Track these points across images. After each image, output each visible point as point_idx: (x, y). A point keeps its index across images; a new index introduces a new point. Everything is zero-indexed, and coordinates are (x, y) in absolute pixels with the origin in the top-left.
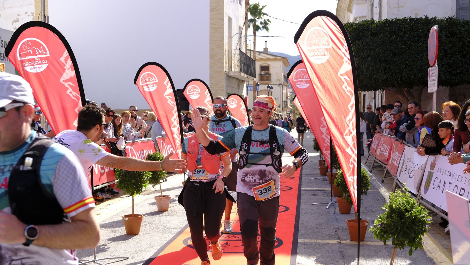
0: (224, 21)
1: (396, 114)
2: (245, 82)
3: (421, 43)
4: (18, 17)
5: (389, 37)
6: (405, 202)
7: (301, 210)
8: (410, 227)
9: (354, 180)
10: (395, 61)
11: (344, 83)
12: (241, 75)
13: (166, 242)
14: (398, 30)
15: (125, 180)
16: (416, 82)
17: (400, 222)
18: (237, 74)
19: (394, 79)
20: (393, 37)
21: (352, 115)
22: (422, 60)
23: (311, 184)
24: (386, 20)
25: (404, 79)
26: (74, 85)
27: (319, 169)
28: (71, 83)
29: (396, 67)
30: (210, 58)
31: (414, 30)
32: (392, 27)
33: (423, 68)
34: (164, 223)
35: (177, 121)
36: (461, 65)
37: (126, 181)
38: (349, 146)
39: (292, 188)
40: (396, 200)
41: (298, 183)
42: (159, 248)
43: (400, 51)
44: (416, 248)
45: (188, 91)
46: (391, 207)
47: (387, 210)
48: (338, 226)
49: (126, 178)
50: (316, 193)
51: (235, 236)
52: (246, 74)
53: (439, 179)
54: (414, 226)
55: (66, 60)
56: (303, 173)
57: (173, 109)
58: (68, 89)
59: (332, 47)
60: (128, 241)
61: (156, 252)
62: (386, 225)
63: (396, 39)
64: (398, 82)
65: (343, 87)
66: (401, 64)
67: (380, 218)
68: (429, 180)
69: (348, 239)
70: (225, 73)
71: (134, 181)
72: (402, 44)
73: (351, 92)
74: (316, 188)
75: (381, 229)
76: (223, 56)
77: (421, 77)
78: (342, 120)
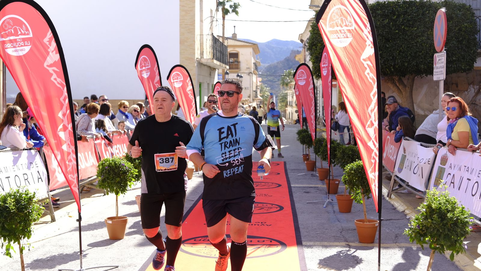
0: (195, 3)
1: (391, 104)
2: (217, 70)
3: (416, 27)
5: (381, 21)
6: (445, 201)
8: (452, 229)
9: (375, 177)
10: (388, 48)
11: (366, 69)
12: (215, 62)
14: (390, 13)
15: (108, 178)
16: (410, 70)
17: (442, 224)
18: (209, 61)
19: (386, 67)
20: (385, 21)
21: (374, 105)
22: (417, 46)
23: (300, 181)
24: (378, 2)
25: (397, 67)
26: (58, 71)
27: (305, 164)
28: (55, 69)
29: (389, 54)
30: (180, 43)
31: (408, 14)
32: (384, 10)
33: (417, 55)
36: (458, 52)
37: (110, 179)
38: (371, 139)
39: (281, 185)
40: (434, 198)
41: (286, 180)
43: (393, 37)
44: (458, 252)
45: (172, 78)
46: (429, 207)
47: (424, 210)
48: (342, 227)
49: (110, 176)
50: (308, 190)
52: (219, 61)
54: (456, 228)
56: (288, 169)
58: (52, 74)
59: (355, 29)
61: (147, 259)
62: (424, 228)
63: (389, 23)
64: (390, 70)
65: (366, 73)
66: (394, 50)
67: (417, 220)
68: (440, 176)
69: (356, 241)
70: (196, 60)
71: (118, 179)
72: (395, 28)
73: (373, 79)
74: (307, 184)
75: (418, 232)
76: (194, 41)
77: (415, 64)
78: (364, 110)
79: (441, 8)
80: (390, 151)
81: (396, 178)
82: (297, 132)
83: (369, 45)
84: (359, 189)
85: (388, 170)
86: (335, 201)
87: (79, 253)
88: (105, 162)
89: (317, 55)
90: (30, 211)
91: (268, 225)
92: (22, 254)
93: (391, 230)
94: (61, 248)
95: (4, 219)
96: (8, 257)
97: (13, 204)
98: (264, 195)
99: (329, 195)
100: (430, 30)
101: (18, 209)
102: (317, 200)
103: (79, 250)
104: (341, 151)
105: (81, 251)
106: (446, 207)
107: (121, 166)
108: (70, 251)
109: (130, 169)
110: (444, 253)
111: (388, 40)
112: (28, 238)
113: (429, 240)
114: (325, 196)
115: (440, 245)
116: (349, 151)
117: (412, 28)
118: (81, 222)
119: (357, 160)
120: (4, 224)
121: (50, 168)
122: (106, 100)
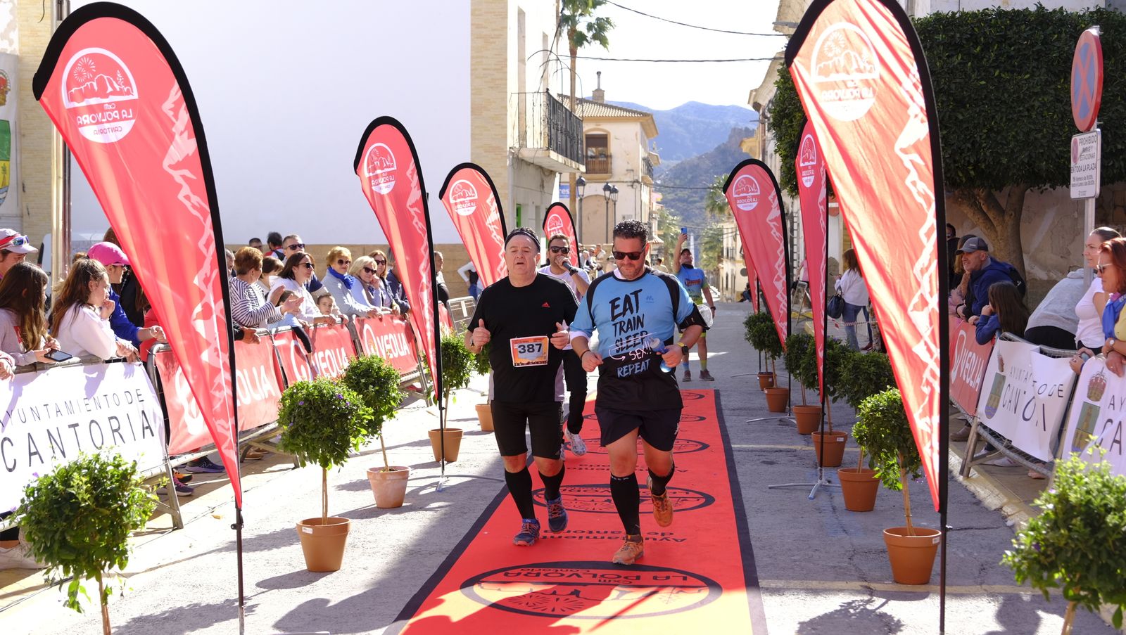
1: (970, 253)
2: (557, 175)
3: (1028, 73)
5: (945, 58)
6: (1100, 485)
7: (744, 502)
8: (1117, 552)
9: (931, 427)
10: (961, 121)
11: (908, 171)
12: (552, 157)
14: (967, 40)
15: (304, 428)
16: (1014, 174)
17: (1092, 541)
18: (540, 154)
19: (958, 167)
20: (955, 57)
21: (929, 257)
22: (1030, 117)
23: (753, 435)
25: (983, 167)
26: (194, 177)
27: (765, 396)
28: (187, 173)
29: (963, 136)
30: (473, 113)
31: (1008, 42)
32: (952, 34)
33: (1032, 138)
37: (309, 430)
38: (921, 337)
39: (708, 446)
40: (1074, 480)
41: (719, 432)
43: (973, 96)
46: (1063, 499)
47: (1051, 506)
48: (852, 545)
49: (309, 423)
50: (772, 457)
51: (592, 571)
52: (562, 154)
53: (1116, 423)
58: (180, 187)
59: (881, 78)
60: (314, 587)
62: (1050, 549)
63: (963, 64)
64: (966, 173)
65: (908, 182)
66: (975, 127)
67: (1033, 529)
68: (1088, 425)
69: (887, 580)
70: (511, 152)
71: (328, 431)
72: (978, 76)
73: (926, 197)
74: (769, 444)
75: (1035, 559)
76: (505, 108)
77: (1026, 161)
78: (904, 268)
79: (1087, 26)
80: (967, 365)
81: (982, 431)
82: (745, 320)
83: (916, 116)
84: (893, 455)
85: (962, 411)
86: (837, 483)
87: (237, 604)
88: (298, 390)
89: (793, 139)
90: (125, 505)
91: (677, 541)
92: (106, 603)
93: (970, 554)
94: (196, 590)
95: (65, 524)
96: (74, 611)
97: (85, 487)
99: (821, 470)
100: (1062, 80)
101: (96, 499)
102: (794, 481)
103: (237, 596)
104: (850, 366)
105: (242, 598)
106: (1102, 499)
107: (335, 400)
108: (215, 598)
109: (355, 408)
110: (1098, 609)
111: (960, 103)
112: (122, 566)
113: (1063, 579)
114: (814, 471)
115: (1088, 589)
116: (870, 367)
117: (1019, 74)
118: (243, 530)
119: (888, 386)
120: (66, 534)
121: (171, 405)
122: (300, 246)
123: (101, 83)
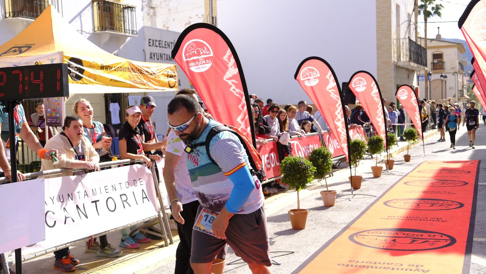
0: (390, 8)
2: (416, 72)
4: (190, 20)
7: (477, 206)
12: (411, 64)
13: (331, 237)
15: (289, 175)
18: (406, 64)
26: (237, 82)
28: (234, 81)
30: (377, 48)
34: (329, 219)
35: (341, 115)
37: (291, 175)
39: (468, 183)
41: (475, 178)
42: (324, 243)
45: (354, 83)
49: (291, 173)
51: (404, 232)
52: (416, 63)
55: (229, 59)
56: (480, 167)
57: (337, 102)
58: (231, 86)
60: (294, 235)
70: (393, 64)
71: (298, 176)
76: (391, 46)
88: (287, 160)
91: (442, 221)
98: (447, 193)
107: (301, 164)
109: (309, 167)
123: (198, 51)
